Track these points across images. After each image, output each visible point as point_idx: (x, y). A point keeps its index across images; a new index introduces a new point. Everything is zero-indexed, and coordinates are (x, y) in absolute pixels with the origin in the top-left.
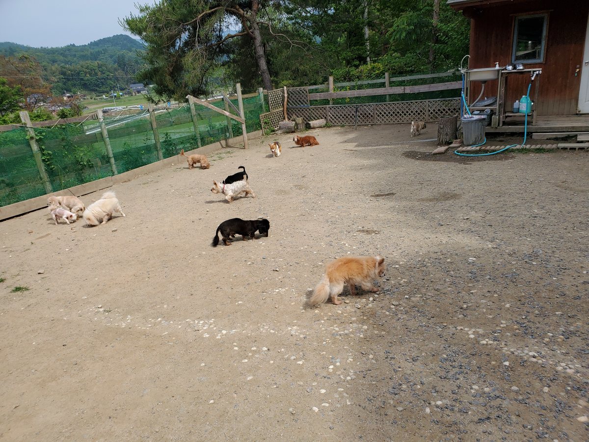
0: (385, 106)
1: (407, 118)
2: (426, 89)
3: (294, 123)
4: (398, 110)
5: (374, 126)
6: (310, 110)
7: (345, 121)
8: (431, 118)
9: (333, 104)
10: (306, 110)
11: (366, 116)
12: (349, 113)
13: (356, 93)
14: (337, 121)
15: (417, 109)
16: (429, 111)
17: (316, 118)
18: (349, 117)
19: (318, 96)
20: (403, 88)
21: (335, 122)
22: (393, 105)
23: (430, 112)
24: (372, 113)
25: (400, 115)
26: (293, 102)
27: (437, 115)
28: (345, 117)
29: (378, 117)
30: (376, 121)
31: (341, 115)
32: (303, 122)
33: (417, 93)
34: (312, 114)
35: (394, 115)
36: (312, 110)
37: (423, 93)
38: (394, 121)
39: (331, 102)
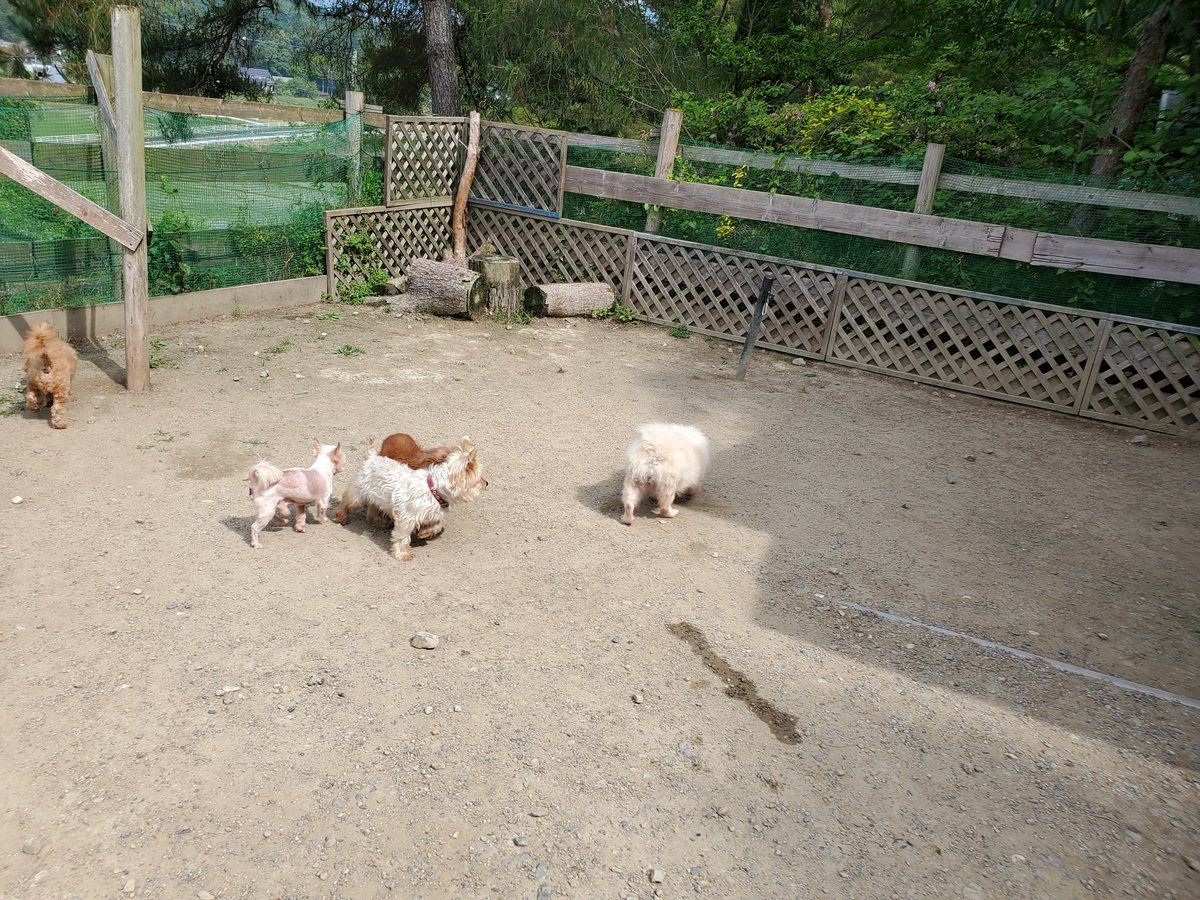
0: (888, 294)
1: (983, 374)
2: (1123, 263)
3: (472, 276)
4: (947, 327)
5: (816, 369)
6: (558, 232)
7: (694, 316)
8: (1106, 401)
9: (660, 231)
10: (544, 229)
11: (792, 314)
12: (719, 284)
13: (770, 206)
14: (661, 308)
15: (1040, 343)
16: (1104, 367)
17: (578, 273)
18: (716, 301)
19: (602, 184)
20: (998, 231)
21: (652, 306)
22: (930, 301)
23: (1108, 374)
24: (819, 311)
25: (953, 350)
26: (496, 183)
27: (1137, 396)
28: (698, 298)
29: (843, 334)
30: (833, 346)
31: (682, 286)
32: (514, 283)
33: (1068, 273)
34: (565, 252)
35: (921, 342)
36: (566, 234)
37: (1095, 275)
38: (914, 371)
39: (651, 222)
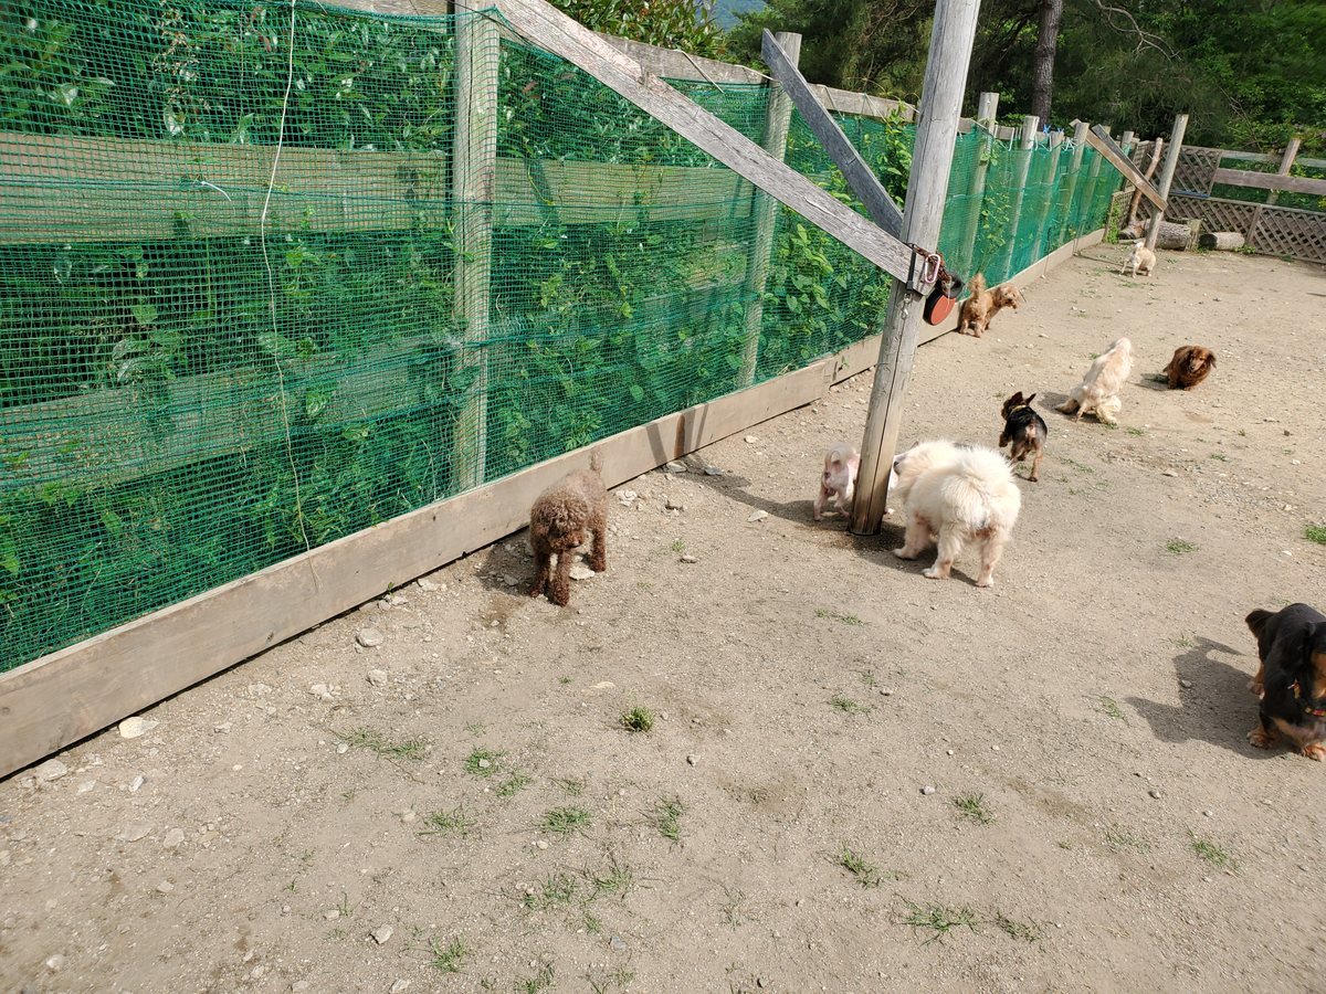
6: (1207, 206)
7: (1296, 250)
9: (1279, 203)
18: (1312, 241)
19: (1242, 178)
21: (1268, 245)
28: (1300, 240)
31: (1290, 234)
32: (1197, 232)
39: (1272, 198)
